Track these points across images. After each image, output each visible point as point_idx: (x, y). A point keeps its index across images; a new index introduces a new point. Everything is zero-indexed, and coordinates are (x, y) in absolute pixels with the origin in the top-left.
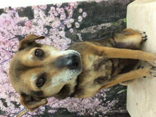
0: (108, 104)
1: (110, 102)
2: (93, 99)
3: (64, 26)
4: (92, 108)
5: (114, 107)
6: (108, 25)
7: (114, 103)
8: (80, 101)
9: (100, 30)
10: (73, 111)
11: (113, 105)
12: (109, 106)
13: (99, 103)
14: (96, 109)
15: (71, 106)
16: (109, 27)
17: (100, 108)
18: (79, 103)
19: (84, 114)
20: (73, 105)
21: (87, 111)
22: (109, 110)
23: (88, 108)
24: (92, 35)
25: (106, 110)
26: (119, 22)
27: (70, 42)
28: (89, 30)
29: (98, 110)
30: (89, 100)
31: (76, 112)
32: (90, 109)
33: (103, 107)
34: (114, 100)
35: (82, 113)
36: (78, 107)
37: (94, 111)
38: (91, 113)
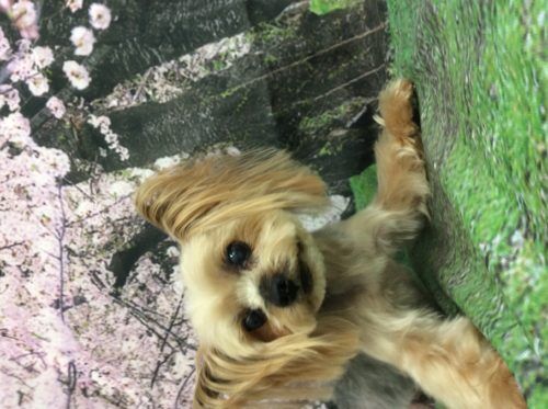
3: (16, 91)
6: (237, 46)
9: (203, 81)
16: (240, 55)
24: (165, 112)
26: (288, 21)
27: (64, 166)
28: (146, 89)
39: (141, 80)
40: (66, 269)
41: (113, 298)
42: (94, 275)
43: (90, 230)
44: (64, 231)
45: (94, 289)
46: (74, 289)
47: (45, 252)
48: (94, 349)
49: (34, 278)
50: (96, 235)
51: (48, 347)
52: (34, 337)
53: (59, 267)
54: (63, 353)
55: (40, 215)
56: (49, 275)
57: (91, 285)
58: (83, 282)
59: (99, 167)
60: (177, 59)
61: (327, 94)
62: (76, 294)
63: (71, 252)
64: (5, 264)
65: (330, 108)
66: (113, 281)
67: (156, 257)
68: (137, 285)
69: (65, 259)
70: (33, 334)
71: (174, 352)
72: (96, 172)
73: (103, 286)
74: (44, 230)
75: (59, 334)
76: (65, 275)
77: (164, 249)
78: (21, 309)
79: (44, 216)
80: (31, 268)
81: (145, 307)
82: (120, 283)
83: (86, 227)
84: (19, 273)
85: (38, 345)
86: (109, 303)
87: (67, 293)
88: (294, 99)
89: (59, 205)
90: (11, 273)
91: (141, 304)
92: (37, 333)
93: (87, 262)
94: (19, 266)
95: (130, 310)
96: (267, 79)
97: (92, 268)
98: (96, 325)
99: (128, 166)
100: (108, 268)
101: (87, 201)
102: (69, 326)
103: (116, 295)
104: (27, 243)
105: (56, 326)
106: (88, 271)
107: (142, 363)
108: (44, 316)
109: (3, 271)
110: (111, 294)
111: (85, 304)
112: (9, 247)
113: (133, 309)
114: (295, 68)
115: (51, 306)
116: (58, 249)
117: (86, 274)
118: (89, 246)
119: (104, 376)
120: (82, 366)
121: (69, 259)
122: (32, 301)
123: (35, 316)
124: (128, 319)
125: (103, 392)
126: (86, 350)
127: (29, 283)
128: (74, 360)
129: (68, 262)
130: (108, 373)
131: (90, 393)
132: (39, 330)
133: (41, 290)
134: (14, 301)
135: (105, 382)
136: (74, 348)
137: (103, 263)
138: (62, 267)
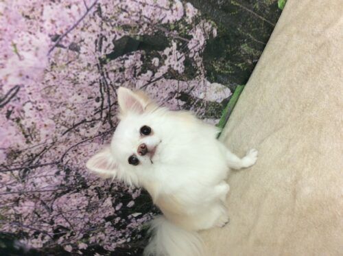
0: (129, 221)
1: (137, 218)
2: (100, 196)
4: (80, 226)
5: (139, 233)
7: (147, 221)
8: (53, 196)
10: (6, 228)
11: (139, 229)
12: (129, 228)
13: (111, 212)
14: (89, 233)
15: (8, 208)
17: (103, 231)
18: (43, 203)
19: (44, 245)
20: (18, 206)
21: (56, 237)
22: (122, 241)
23: (67, 225)
25: (115, 241)
29: (92, 239)
30: (85, 198)
31: (14, 234)
32: (72, 230)
33: (113, 229)
34: (151, 213)
35: (35, 241)
36: (33, 218)
37: (79, 238)
38: (68, 244)
40: (84, 19)
41: (99, 62)
42: (101, 39)
43: (124, 7)
45: (92, 47)
46: (77, 37)
48: (50, 87)
49: (57, 7)
50: (125, 14)
51: (13, 63)
52: (13, 48)
53: (83, 14)
54: (21, 75)
56: (70, 14)
57: (92, 43)
58: (89, 38)
61: (259, 42)
62: (75, 42)
63: (99, 10)
66: (109, 52)
67: (145, 57)
68: (121, 66)
69: (91, 13)
70: (14, 45)
71: (100, 119)
73: (101, 51)
75: (36, 59)
76: (81, 24)
77: (153, 56)
78: (23, 19)
81: (113, 83)
82: (112, 56)
83: (123, 3)
85: (6, 56)
86: (92, 63)
87: (71, 36)
91: (112, 79)
92: (18, 48)
93: (104, 26)
95: (102, 77)
97: (103, 33)
98: (69, 72)
100: (114, 41)
102: (49, 59)
103: (103, 62)
105: (40, 52)
106: (99, 33)
107: (73, 115)
108: (38, 38)
110: (100, 59)
111: (77, 53)
113: (104, 78)
115: (50, 36)
116: (92, 2)
117: (96, 34)
118: (114, 17)
119: (35, 110)
120: (25, 93)
121: (94, 15)
122: (38, 21)
123: (30, 33)
124: (94, 82)
125: (23, 122)
126: (43, 83)
127: (49, 7)
128: (23, 86)
129: (92, 16)
130: (41, 110)
131: (12, 116)
132: (22, 46)
133: (54, 19)
134: (24, 9)
135: (31, 115)
136: (35, 76)
137: (114, 35)
138: (84, 17)
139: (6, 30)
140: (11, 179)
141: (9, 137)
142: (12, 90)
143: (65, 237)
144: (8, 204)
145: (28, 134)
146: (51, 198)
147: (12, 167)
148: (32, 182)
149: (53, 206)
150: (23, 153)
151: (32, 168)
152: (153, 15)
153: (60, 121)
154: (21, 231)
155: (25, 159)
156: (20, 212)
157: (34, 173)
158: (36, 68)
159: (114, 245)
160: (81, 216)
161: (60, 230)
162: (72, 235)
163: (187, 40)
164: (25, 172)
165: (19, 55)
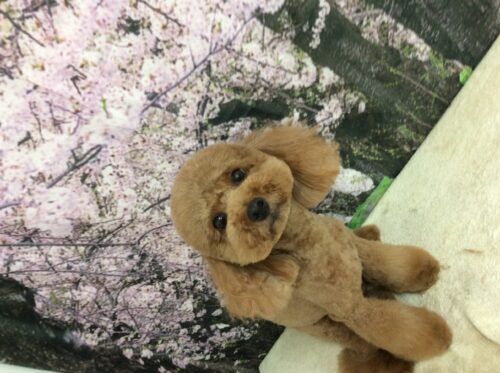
0: (212, 333)
1: (222, 331)
2: (179, 294)
4: (148, 327)
5: (223, 351)
6: (423, 50)
7: (236, 338)
8: (121, 284)
9: (392, 50)
10: (58, 314)
11: (224, 345)
12: (212, 343)
13: (191, 318)
14: (158, 338)
15: (64, 290)
16: (420, 58)
17: (176, 339)
18: (109, 293)
19: (100, 343)
20: (76, 289)
21: (116, 337)
22: (199, 357)
23: (132, 323)
24: (359, 43)
25: (190, 355)
26: (449, 68)
27: (273, 7)
28: (366, 18)
29: (160, 347)
30: (159, 293)
31: (66, 323)
32: (137, 331)
33: (189, 339)
34: (242, 328)
35: (89, 335)
36: (92, 308)
37: (145, 342)
38: (129, 348)
39: (370, 10)
40: (191, 78)
41: (198, 128)
42: (206, 101)
43: (238, 67)
44: (221, 50)
45: (194, 109)
46: (178, 96)
47: (191, 50)
48: (138, 150)
49: (159, 61)
50: (238, 74)
51: (99, 120)
52: (102, 104)
53: (188, 71)
54: (105, 134)
55: (218, 20)
56: (174, 71)
57: (195, 106)
58: (192, 98)
59: (293, 33)
60: (397, 22)
61: (424, 124)
62: (175, 102)
63: (209, 69)
64: (149, 27)
65: (418, 132)
66: (212, 116)
67: (256, 126)
68: (224, 133)
69: (198, 70)
70: (104, 101)
72: (288, 35)
73: (202, 114)
74: (208, 34)
75: (126, 118)
76: (185, 82)
78: (119, 72)
79: (220, 24)
80: (166, 51)
82: (215, 122)
83: (238, 62)
84: (151, 45)
85: (92, 112)
86: (191, 128)
87: (170, 95)
88: (412, 110)
89: (239, 28)
90: (145, 39)
92: (107, 102)
93: (212, 87)
94: (158, 40)
95: (199, 145)
96: (414, 86)
97: (210, 94)
98: (161, 137)
99: (308, 52)
100: (220, 105)
101: (260, 46)
102: (142, 119)
103: (203, 127)
104: (185, 30)
105: (131, 111)
106: (204, 94)
107: (159, 186)
108: (132, 95)
109: (141, 30)
110: (200, 124)
111: (174, 115)
112: (167, 18)
113: (202, 146)
114: (427, 94)
115: (146, 93)
116: (202, 58)
118: (225, 77)
119: (115, 176)
120: (107, 155)
121: (202, 73)
122: (136, 76)
123: (124, 88)
124: (190, 150)
125: (99, 189)
126: (130, 146)
127: (151, 61)
128: (106, 146)
129: (199, 74)
130: (122, 176)
131: (88, 181)
132: (112, 102)
133: (154, 74)
134: (121, 61)
135: (109, 182)
136: (122, 137)
137: (221, 98)
138: (190, 74)
139: (97, 83)
140: (73, 256)
141: (80, 206)
142: (92, 149)
143: (127, 339)
144: (65, 285)
145: (103, 204)
146: (117, 287)
147: (78, 242)
148: (98, 263)
149: (119, 297)
150: (94, 228)
151: (101, 246)
152: (274, 78)
153: (142, 193)
154: (75, 321)
155: (95, 234)
156: (78, 298)
157: (102, 252)
158: (124, 129)
159: (187, 361)
160: (151, 316)
161: (122, 328)
162: (136, 336)
163: (314, 110)
164: (92, 249)
165: (107, 112)
